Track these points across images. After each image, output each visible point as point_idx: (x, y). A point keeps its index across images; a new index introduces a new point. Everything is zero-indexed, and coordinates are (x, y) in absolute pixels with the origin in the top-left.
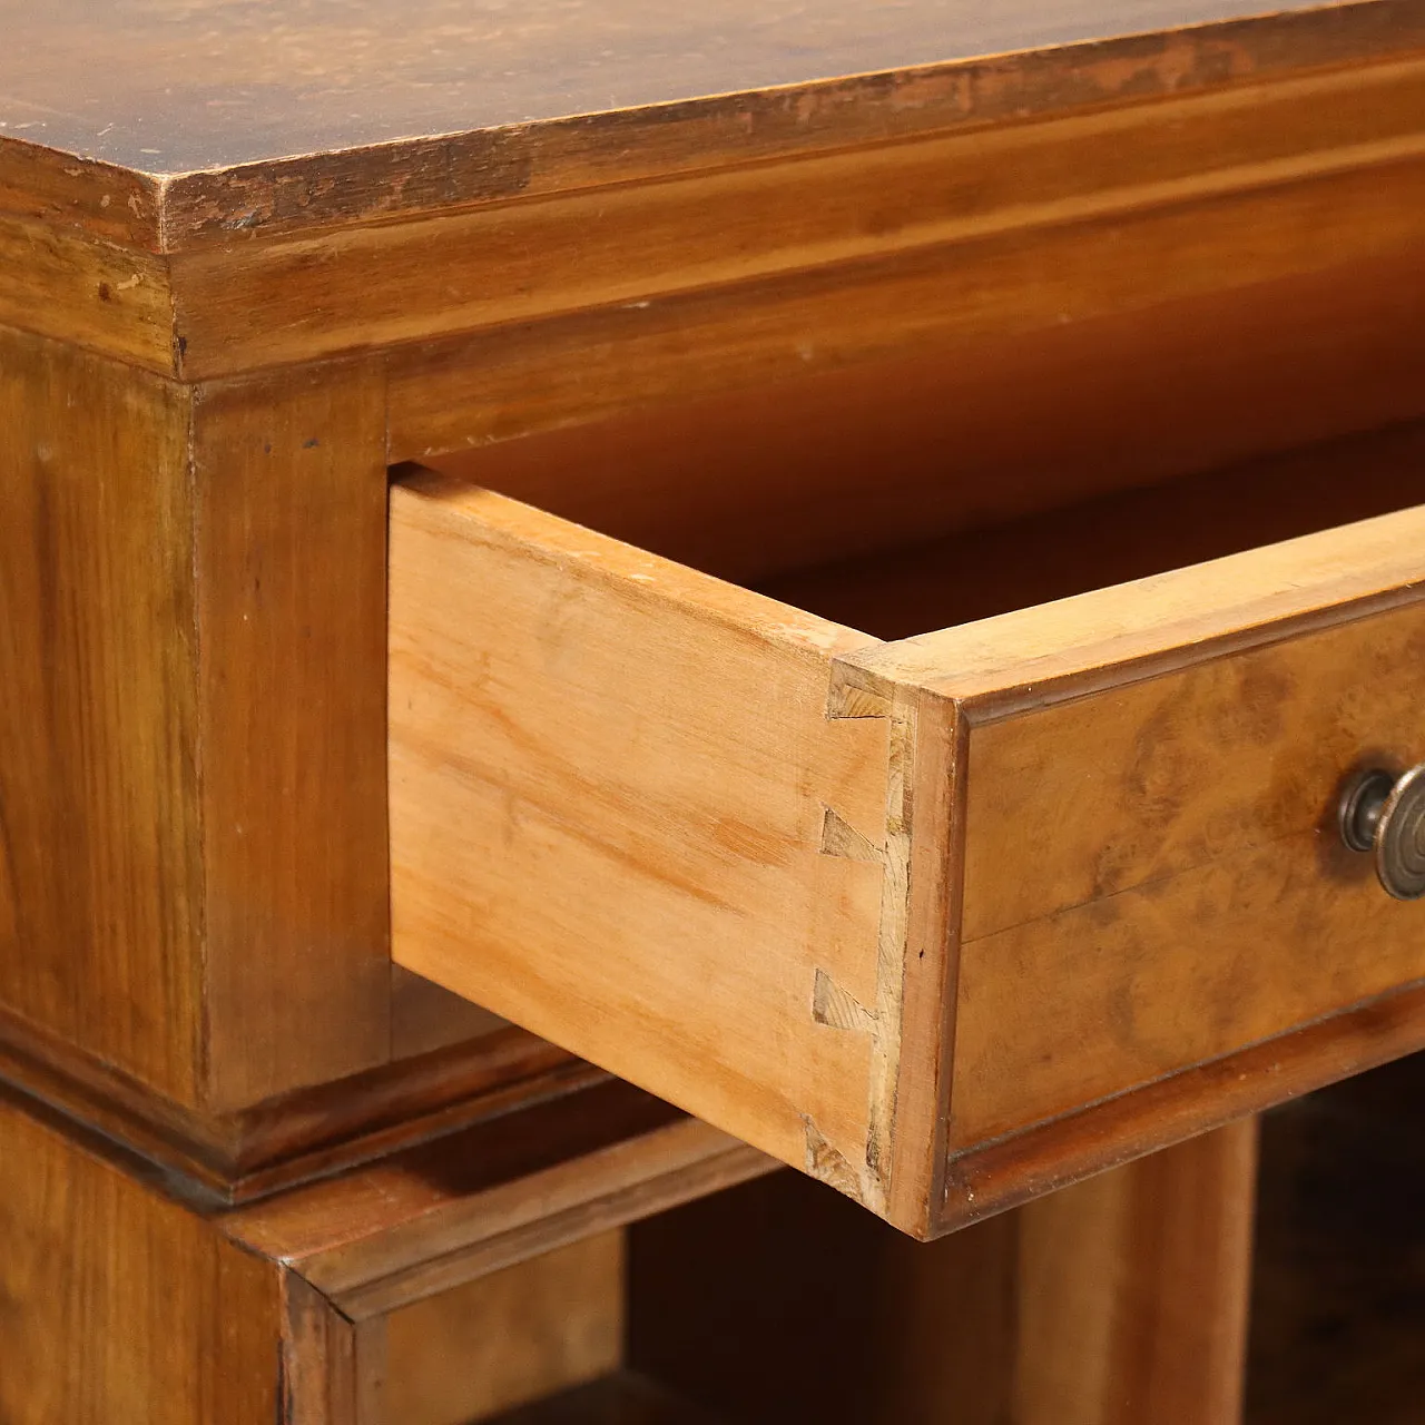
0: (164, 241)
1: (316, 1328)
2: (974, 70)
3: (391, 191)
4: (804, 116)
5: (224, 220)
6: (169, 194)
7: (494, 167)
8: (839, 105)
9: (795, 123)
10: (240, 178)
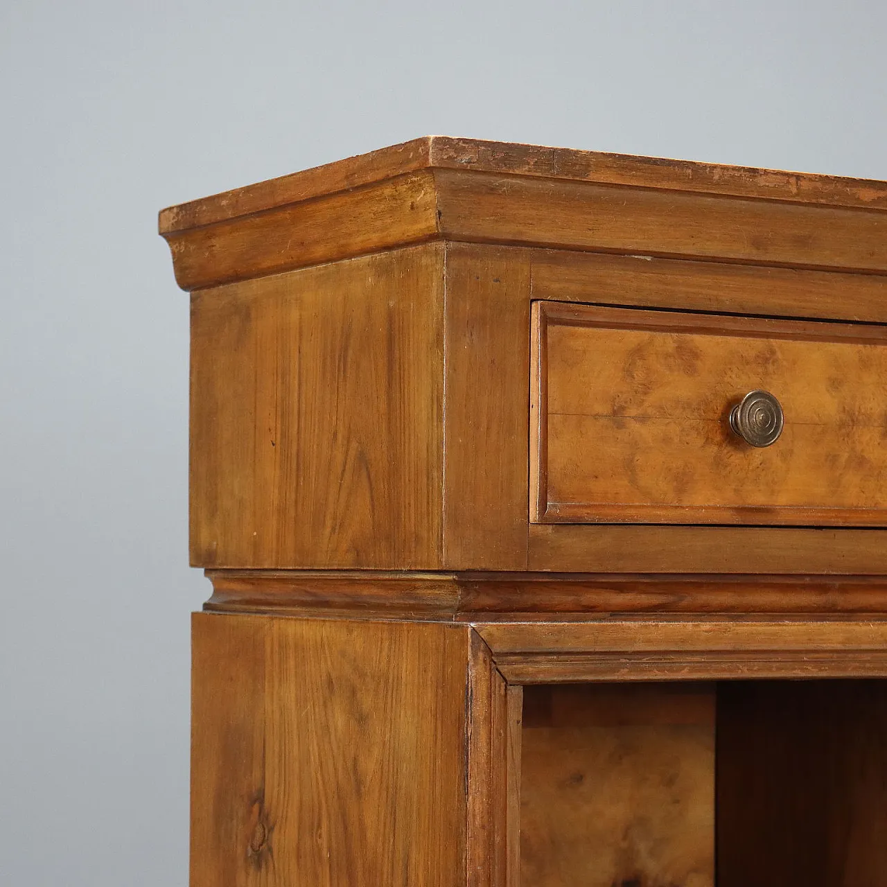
0: (431, 160)
1: (485, 661)
2: (798, 177)
3: (529, 164)
4: (716, 177)
5: (456, 158)
6: (433, 142)
7: (575, 165)
8: (733, 177)
9: (712, 179)
10: (464, 143)
